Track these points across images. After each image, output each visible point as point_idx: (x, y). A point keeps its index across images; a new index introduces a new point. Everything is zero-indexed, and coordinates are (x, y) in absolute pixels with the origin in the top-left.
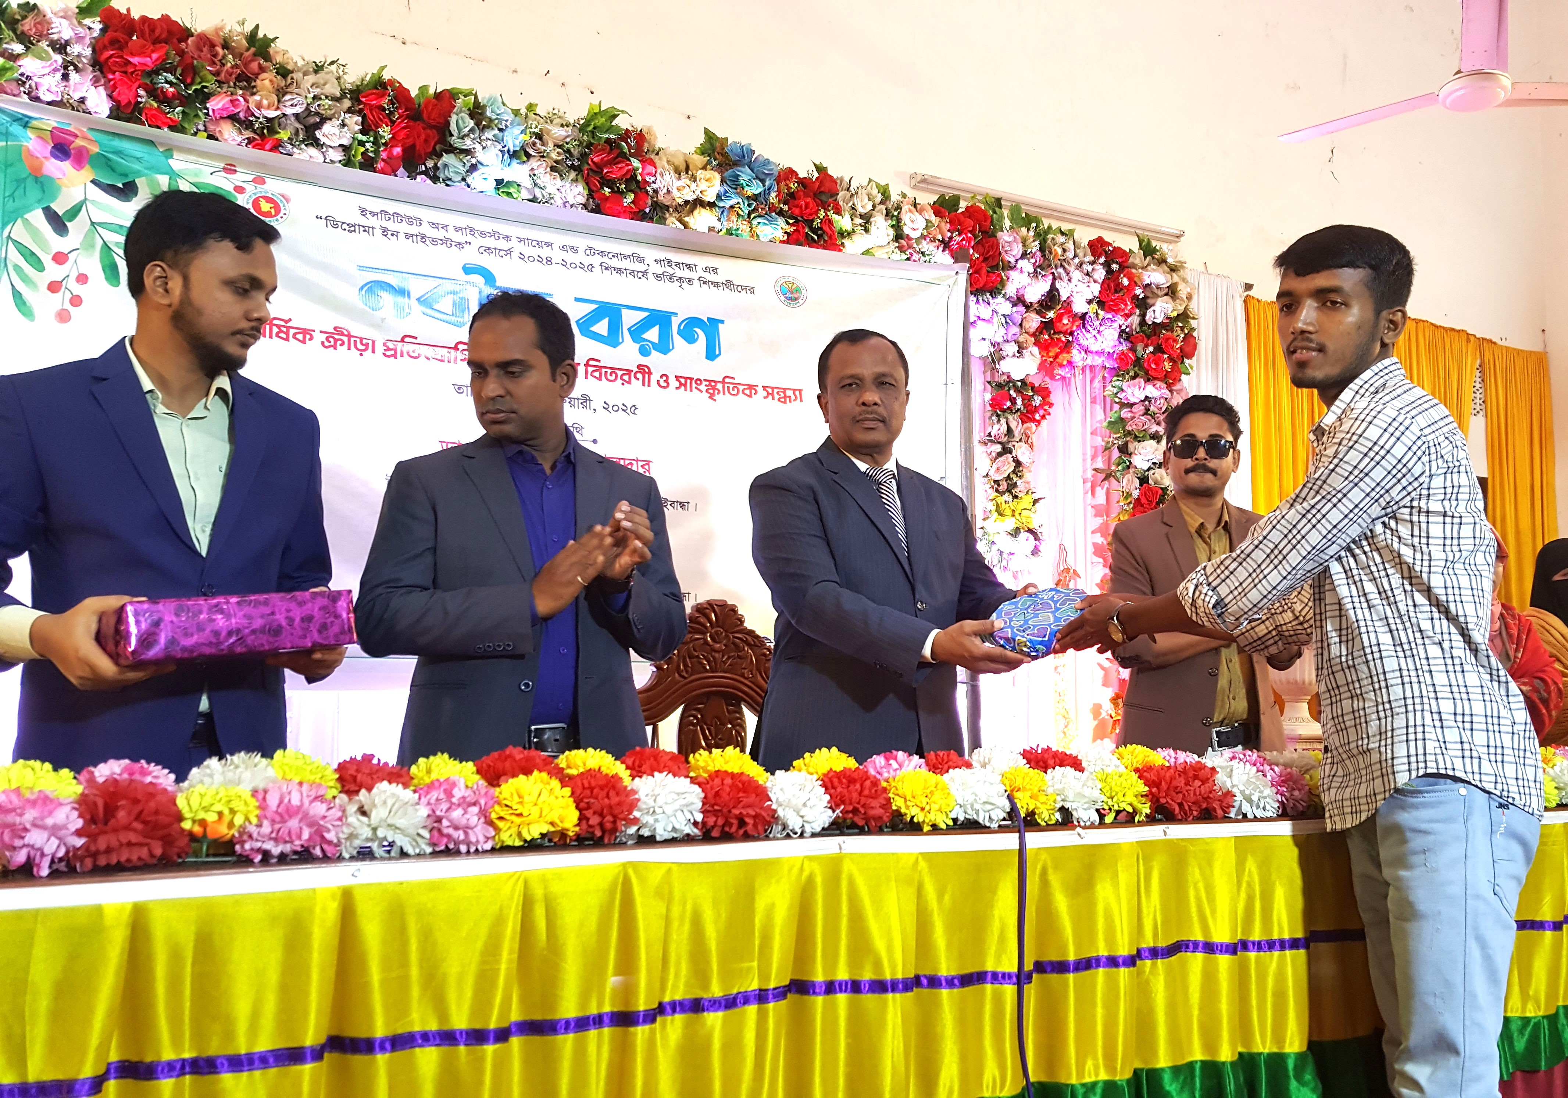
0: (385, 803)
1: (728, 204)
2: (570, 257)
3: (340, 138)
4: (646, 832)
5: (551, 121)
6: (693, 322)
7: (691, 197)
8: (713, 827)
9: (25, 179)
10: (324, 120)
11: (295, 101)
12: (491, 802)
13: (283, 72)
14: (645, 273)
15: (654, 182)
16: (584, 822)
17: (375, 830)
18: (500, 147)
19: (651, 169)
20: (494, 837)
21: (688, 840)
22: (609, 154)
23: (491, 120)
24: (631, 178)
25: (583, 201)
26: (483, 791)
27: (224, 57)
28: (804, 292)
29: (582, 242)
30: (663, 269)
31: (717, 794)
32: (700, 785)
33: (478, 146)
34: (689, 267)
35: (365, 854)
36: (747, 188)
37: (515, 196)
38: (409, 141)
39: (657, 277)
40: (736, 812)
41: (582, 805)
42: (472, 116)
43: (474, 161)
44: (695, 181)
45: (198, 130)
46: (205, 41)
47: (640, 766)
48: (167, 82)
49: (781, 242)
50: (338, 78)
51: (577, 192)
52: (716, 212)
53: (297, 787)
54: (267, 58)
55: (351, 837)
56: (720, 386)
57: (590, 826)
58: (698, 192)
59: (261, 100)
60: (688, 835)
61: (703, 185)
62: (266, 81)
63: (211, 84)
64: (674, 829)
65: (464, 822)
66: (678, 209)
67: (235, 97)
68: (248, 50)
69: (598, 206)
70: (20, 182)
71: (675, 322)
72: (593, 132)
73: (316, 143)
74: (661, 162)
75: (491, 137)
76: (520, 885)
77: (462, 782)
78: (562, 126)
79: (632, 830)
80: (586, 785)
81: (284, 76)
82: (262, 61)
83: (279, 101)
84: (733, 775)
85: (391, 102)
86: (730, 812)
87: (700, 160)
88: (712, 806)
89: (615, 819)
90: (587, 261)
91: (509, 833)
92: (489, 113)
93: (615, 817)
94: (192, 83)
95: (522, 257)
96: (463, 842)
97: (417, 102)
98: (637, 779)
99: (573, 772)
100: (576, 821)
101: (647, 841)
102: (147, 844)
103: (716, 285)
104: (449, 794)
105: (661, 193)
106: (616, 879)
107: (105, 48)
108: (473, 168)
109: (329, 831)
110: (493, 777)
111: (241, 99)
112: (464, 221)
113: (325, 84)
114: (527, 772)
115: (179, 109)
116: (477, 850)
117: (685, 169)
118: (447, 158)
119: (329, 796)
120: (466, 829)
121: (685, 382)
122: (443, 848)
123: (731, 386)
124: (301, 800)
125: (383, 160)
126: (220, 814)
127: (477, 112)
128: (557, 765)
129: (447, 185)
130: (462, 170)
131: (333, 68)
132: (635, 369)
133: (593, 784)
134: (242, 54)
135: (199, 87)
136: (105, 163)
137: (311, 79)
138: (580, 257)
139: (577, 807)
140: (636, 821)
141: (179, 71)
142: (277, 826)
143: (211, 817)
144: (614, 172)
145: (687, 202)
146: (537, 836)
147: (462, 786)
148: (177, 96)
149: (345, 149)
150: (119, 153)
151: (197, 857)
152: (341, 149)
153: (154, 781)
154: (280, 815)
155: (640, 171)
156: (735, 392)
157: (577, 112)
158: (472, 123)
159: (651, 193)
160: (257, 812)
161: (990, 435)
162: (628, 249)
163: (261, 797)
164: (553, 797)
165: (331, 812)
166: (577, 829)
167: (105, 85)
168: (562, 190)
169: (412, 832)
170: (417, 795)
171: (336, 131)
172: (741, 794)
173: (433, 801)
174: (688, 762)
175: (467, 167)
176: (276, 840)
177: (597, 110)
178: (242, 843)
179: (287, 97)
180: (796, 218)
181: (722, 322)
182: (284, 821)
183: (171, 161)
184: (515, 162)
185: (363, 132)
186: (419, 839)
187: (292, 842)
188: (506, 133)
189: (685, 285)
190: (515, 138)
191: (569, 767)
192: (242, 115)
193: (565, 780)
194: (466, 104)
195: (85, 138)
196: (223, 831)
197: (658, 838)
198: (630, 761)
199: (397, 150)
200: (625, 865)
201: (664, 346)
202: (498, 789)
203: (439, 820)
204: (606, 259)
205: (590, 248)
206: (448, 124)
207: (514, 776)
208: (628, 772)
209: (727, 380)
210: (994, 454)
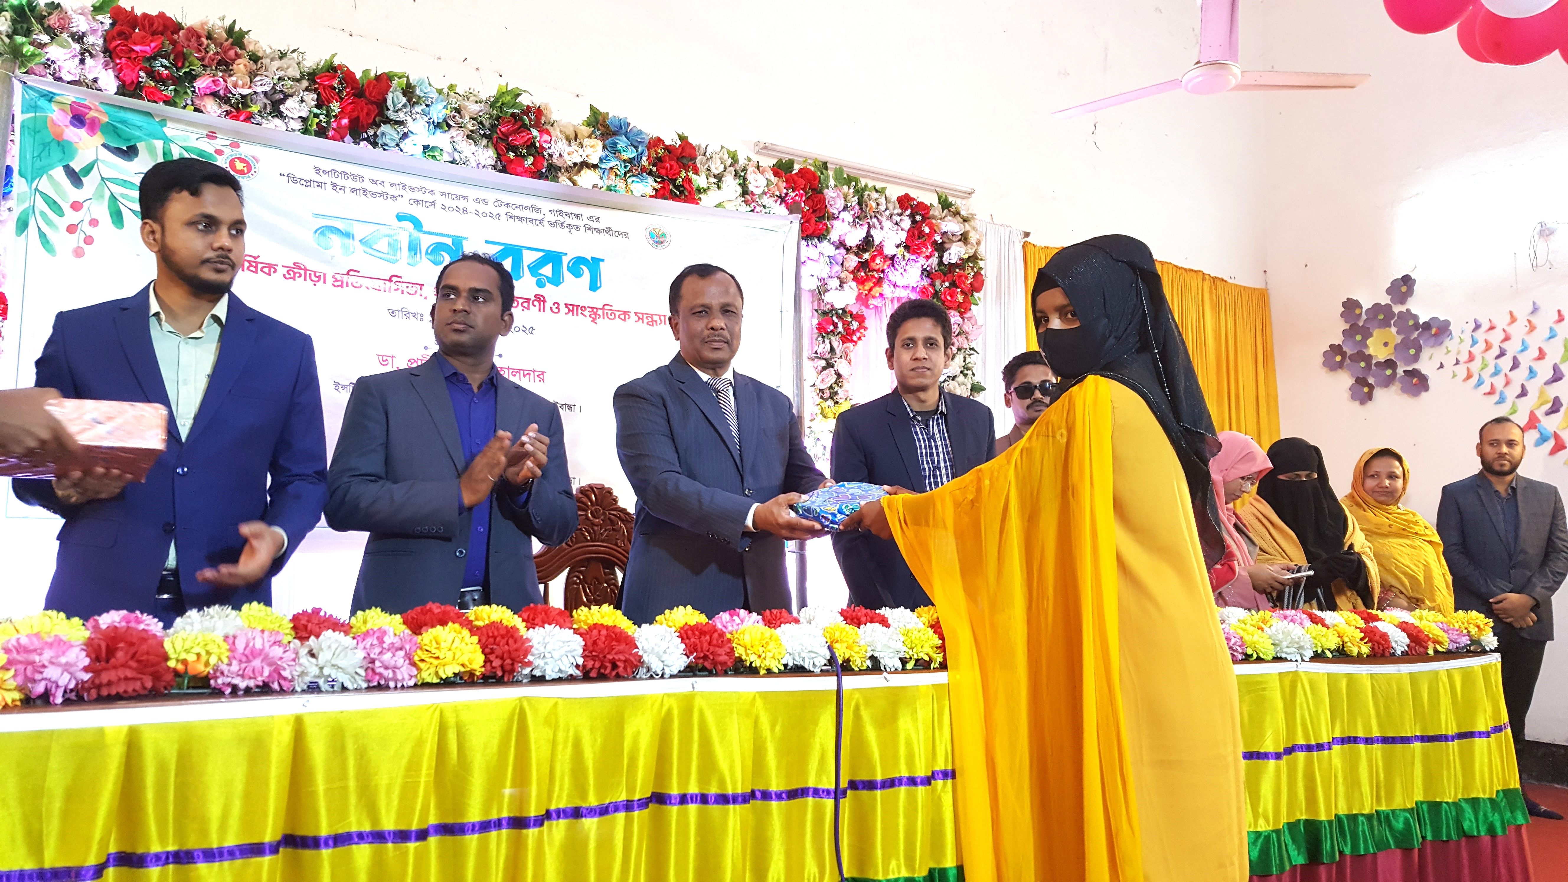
0: (329, 647)
1: (608, 166)
2: (482, 208)
3: (300, 111)
4: (537, 673)
5: (468, 99)
6: (580, 261)
7: (579, 160)
8: (591, 669)
9: (49, 143)
10: (287, 96)
11: (264, 82)
12: (414, 648)
13: (255, 58)
14: (541, 221)
15: (549, 148)
16: (488, 664)
17: (321, 669)
18: (426, 119)
19: (546, 137)
20: (416, 676)
21: (571, 679)
22: (514, 125)
23: (420, 97)
24: (531, 144)
25: (493, 163)
26: (408, 638)
27: (208, 46)
28: (668, 237)
29: (492, 196)
30: (556, 218)
31: (595, 643)
32: (581, 635)
33: (409, 119)
34: (577, 216)
35: (313, 688)
36: (623, 153)
37: (438, 158)
38: (355, 114)
39: (551, 224)
40: (610, 657)
41: (487, 650)
42: (404, 94)
43: (406, 130)
44: (582, 147)
45: (187, 104)
46: (193, 33)
47: (534, 620)
48: (162, 66)
49: (651, 197)
50: (298, 64)
51: (488, 156)
52: (599, 172)
53: (260, 634)
54: (242, 46)
55: (302, 674)
56: (600, 312)
57: (493, 668)
58: (584, 157)
59: (237, 81)
60: (571, 675)
61: (588, 151)
62: (241, 66)
63: (197, 68)
64: (560, 671)
65: (392, 663)
66: (568, 169)
67: (216, 78)
68: (227, 40)
69: (504, 167)
70: (45, 145)
71: (565, 260)
72: (501, 108)
73: (280, 115)
74: (555, 132)
75: (420, 111)
76: (438, 713)
77: (391, 631)
78: (476, 102)
79: (527, 671)
80: (491, 634)
81: (256, 62)
82: (238, 50)
83: (251, 82)
84: (607, 628)
85: (340, 83)
86: (605, 657)
87: (587, 130)
88: (591, 652)
89: (514, 661)
90: (495, 211)
91: (428, 672)
92: (418, 92)
93: (513, 660)
94: (183, 67)
95: (443, 207)
96: (392, 679)
97: (360, 82)
98: (531, 630)
99: (480, 623)
100: (482, 664)
101: (538, 680)
102: (141, 679)
103: (598, 231)
104: (381, 641)
105: (555, 157)
106: (515, 709)
107: (113, 38)
108: (405, 136)
109: (284, 669)
110: (416, 627)
111: (221, 80)
112: (397, 178)
113: (287, 68)
114: (444, 623)
115: (172, 87)
116: (403, 685)
117: (574, 138)
118: (384, 128)
119: (285, 642)
120: (395, 669)
121: (572, 308)
122: (376, 684)
123: (609, 312)
124: (263, 645)
125: (333, 129)
126: (198, 655)
127: (408, 91)
128: (467, 618)
129: (384, 149)
130: (396, 137)
131: (295, 55)
132: (533, 298)
133: (496, 633)
134: (222, 44)
135: (188, 70)
136: (113, 130)
137: (277, 64)
138: (490, 208)
139: (483, 652)
140: (529, 664)
141: (172, 57)
142: (244, 665)
143: (191, 658)
144: (518, 140)
145: (575, 164)
146: (451, 675)
147: (392, 634)
148: (171, 77)
149: (304, 120)
150: (124, 122)
151: (180, 689)
152: (300, 120)
153: (146, 628)
154: (247, 656)
155: (538, 139)
156: (613, 317)
157: (489, 92)
158: (404, 100)
159: (547, 156)
160: (228, 654)
161: (816, 353)
162: (528, 201)
163: (231, 641)
164: (463, 644)
165: (287, 654)
166: (483, 669)
167: (113, 68)
168: (476, 154)
169: (352, 671)
170: (355, 641)
171: (297, 105)
172: (614, 643)
173: (368, 646)
174: (572, 616)
175: (400, 136)
176: (242, 676)
177: (504, 90)
178: (216, 678)
179: (258, 78)
180: (662, 178)
181: (603, 260)
182: (248, 661)
183: (165, 129)
184: (438, 131)
185: (318, 106)
186: (357, 677)
187: (255, 678)
188: (431, 108)
189: (573, 231)
190: (439, 112)
191: (477, 619)
192: (221, 92)
193: (473, 630)
194: (400, 85)
195: (97, 110)
196: (201, 669)
197: (547, 678)
198: (525, 616)
199: (345, 121)
200: (520, 699)
201: (556, 280)
202: (420, 637)
203: (373, 661)
204: (510, 210)
205: (498, 201)
206: (385, 100)
207: (433, 626)
208: (524, 624)
209: (606, 307)
210: (820, 368)
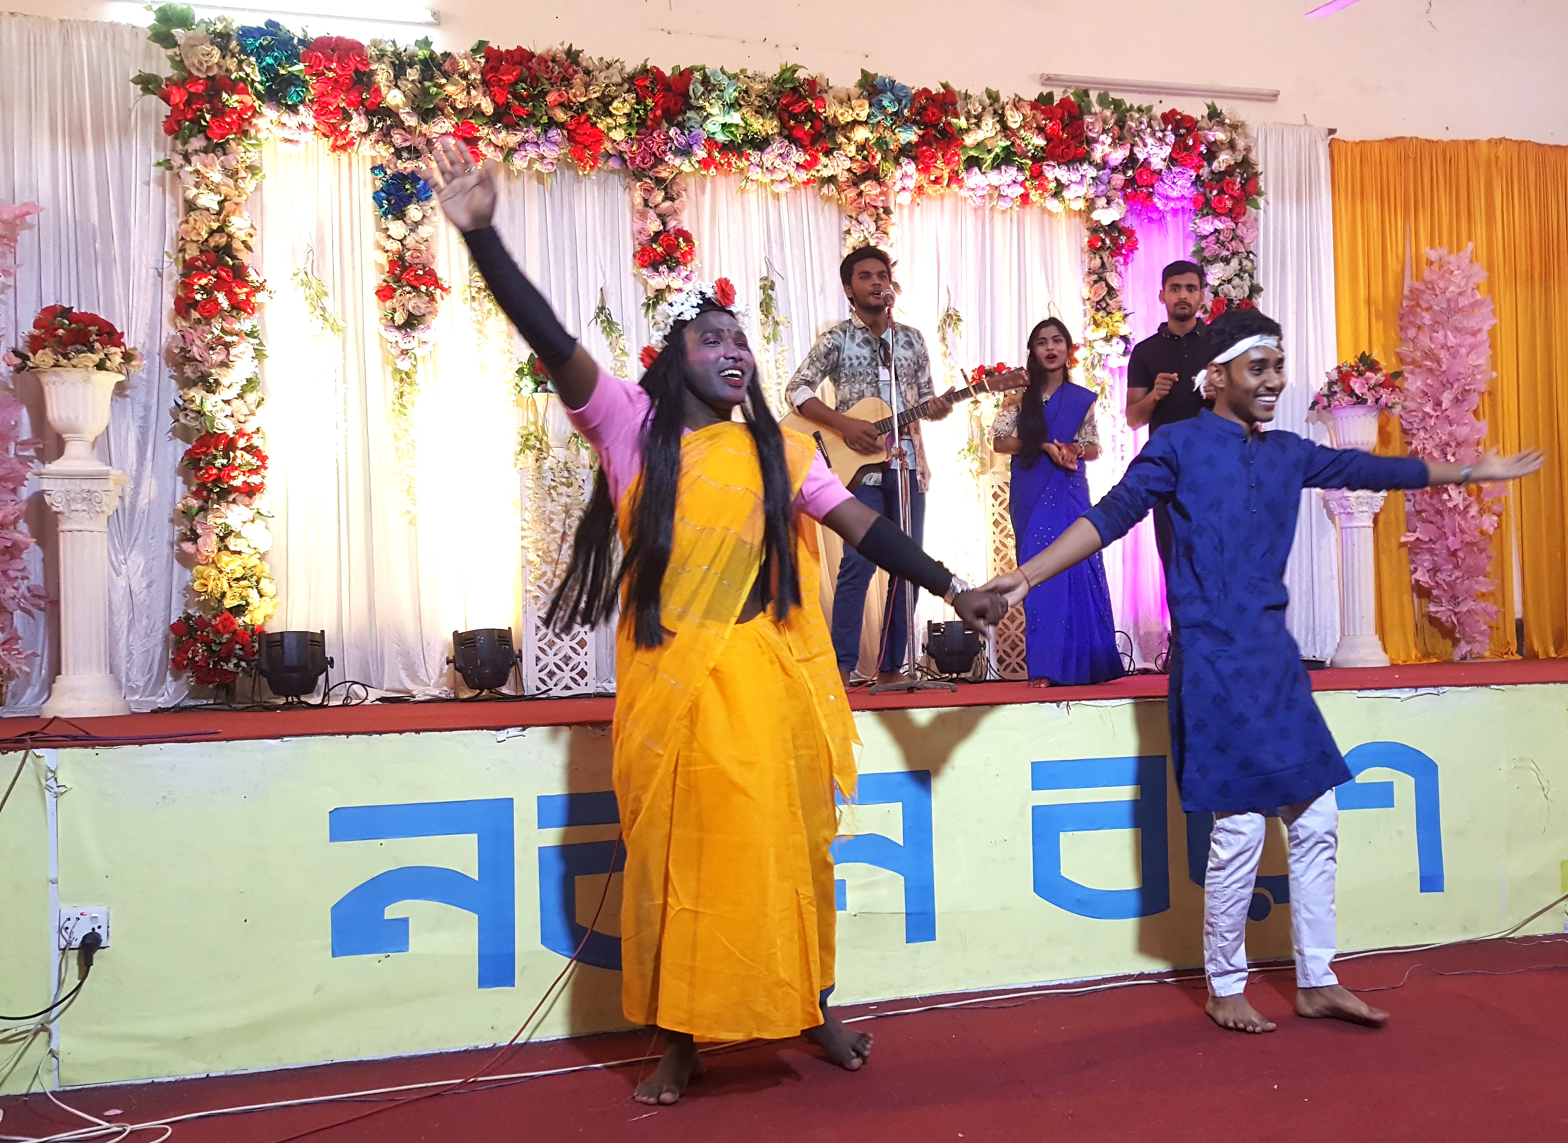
1: (875, 121)
3: (624, 109)
5: (755, 80)
7: (850, 119)
10: (613, 99)
11: (595, 90)
13: (587, 72)
15: (825, 112)
18: (721, 102)
19: (820, 103)
22: (793, 97)
23: (714, 85)
24: (808, 112)
25: (778, 131)
27: (553, 67)
33: (707, 105)
36: (888, 108)
38: (666, 105)
42: (702, 84)
43: (706, 113)
44: (853, 107)
46: (542, 59)
48: (523, 88)
50: (621, 71)
51: (774, 125)
52: (868, 127)
54: (578, 64)
58: (855, 116)
59: (576, 92)
61: (858, 110)
62: (578, 80)
63: (547, 87)
66: (843, 128)
67: (561, 92)
68: (566, 60)
69: (786, 134)
72: (782, 84)
73: (611, 115)
74: (830, 97)
75: (715, 96)
78: (762, 81)
81: (589, 74)
82: (575, 67)
83: (586, 91)
85: (652, 82)
87: (858, 92)
92: (713, 81)
94: (537, 87)
97: (669, 79)
105: (830, 119)
107: (488, 72)
108: (707, 117)
111: (565, 93)
113: (613, 76)
117: (847, 100)
118: (690, 114)
127: (705, 81)
130: (699, 120)
131: (618, 64)
134: (563, 64)
135: (540, 89)
137: (603, 74)
141: (529, 80)
144: (797, 109)
145: (848, 123)
148: (529, 95)
149: (628, 115)
152: (625, 116)
155: (814, 106)
157: (772, 71)
158: (702, 89)
159: (823, 119)
167: (490, 95)
171: (620, 105)
175: (702, 118)
177: (785, 68)
179: (591, 88)
180: (926, 125)
184: (732, 111)
185: (637, 104)
188: (724, 92)
190: (731, 94)
192: (566, 102)
194: (698, 76)
199: (659, 113)
206: (688, 91)
